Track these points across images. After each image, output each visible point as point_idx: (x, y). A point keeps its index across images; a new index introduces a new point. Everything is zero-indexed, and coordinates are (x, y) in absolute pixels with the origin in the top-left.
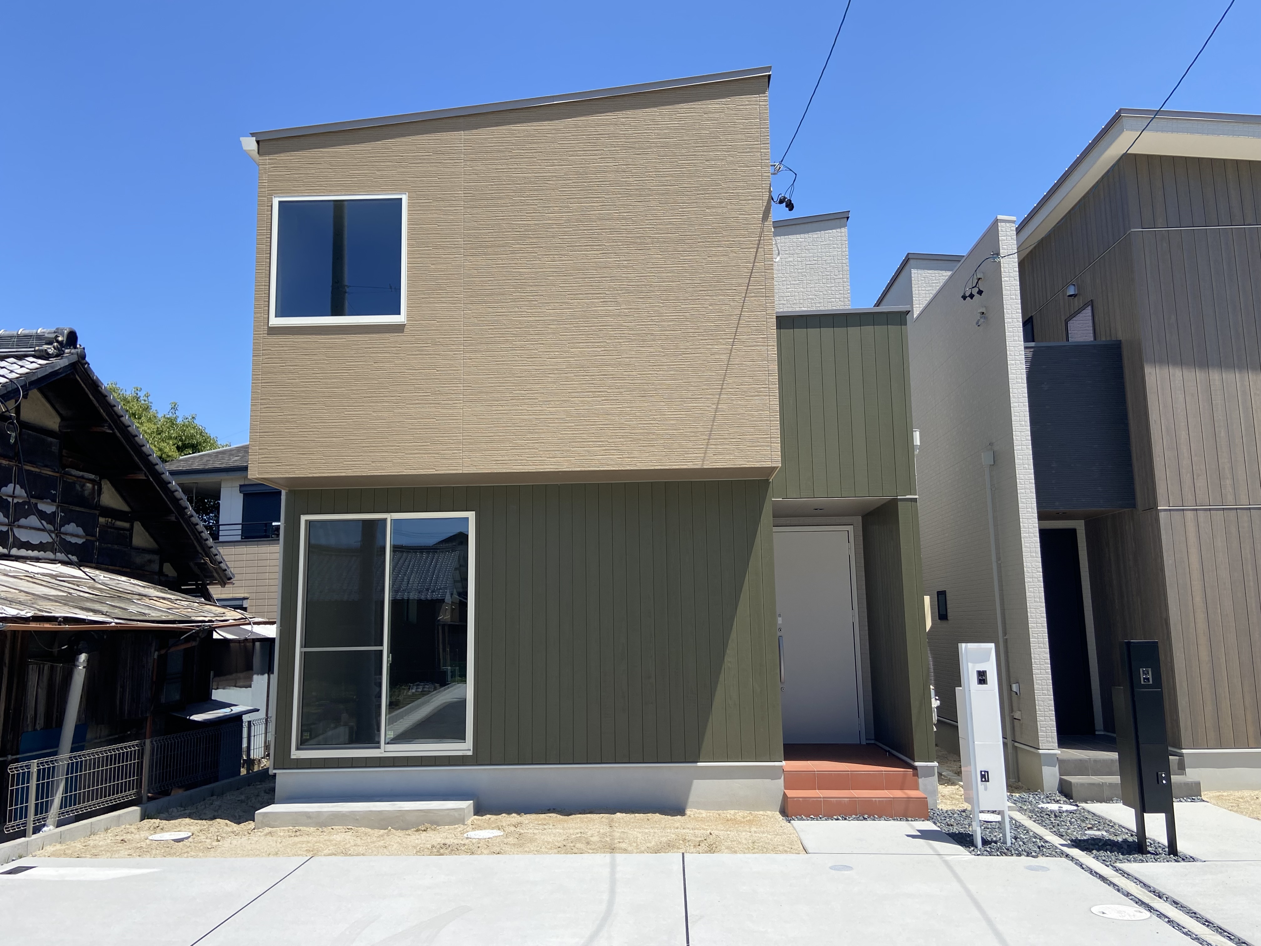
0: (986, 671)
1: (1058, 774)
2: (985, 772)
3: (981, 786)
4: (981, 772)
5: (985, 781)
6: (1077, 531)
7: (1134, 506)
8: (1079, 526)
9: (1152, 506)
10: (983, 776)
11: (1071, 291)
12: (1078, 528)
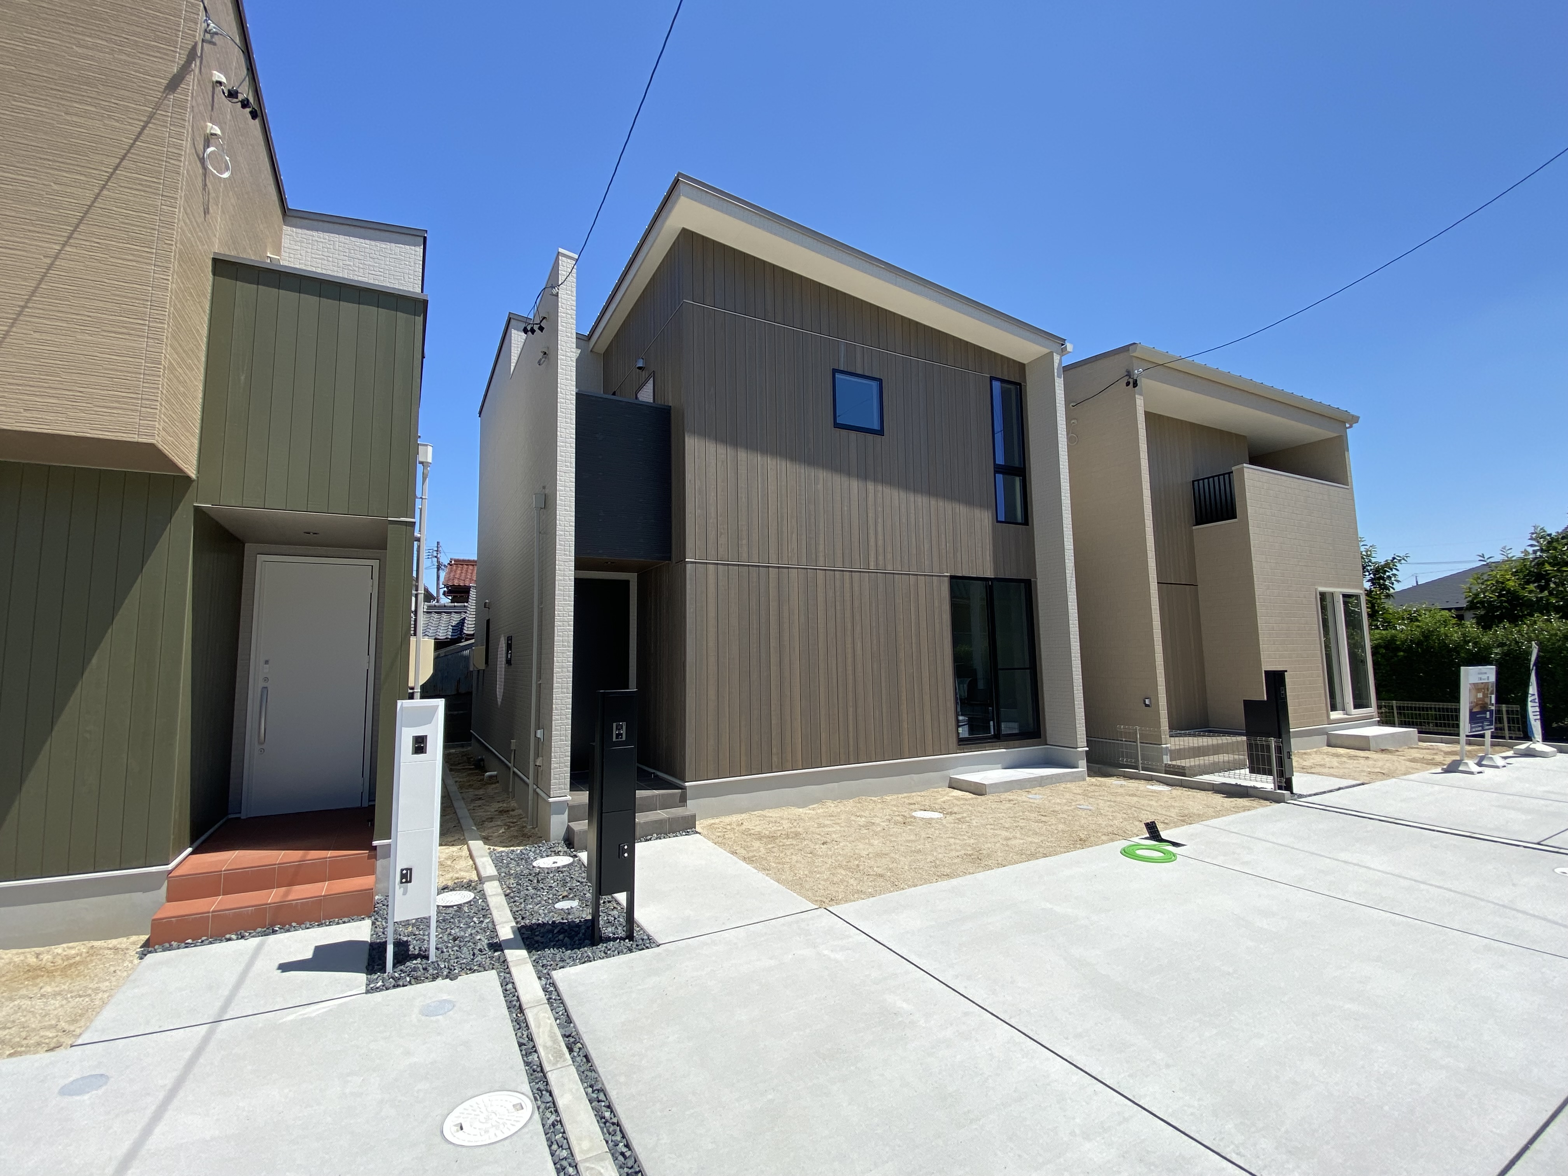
0: (426, 736)
1: (567, 821)
2: (407, 869)
3: (399, 890)
4: (402, 870)
5: (407, 882)
6: (631, 583)
7: (670, 559)
8: (633, 578)
9: (682, 561)
10: (403, 876)
11: (640, 364)
12: (631, 580)
